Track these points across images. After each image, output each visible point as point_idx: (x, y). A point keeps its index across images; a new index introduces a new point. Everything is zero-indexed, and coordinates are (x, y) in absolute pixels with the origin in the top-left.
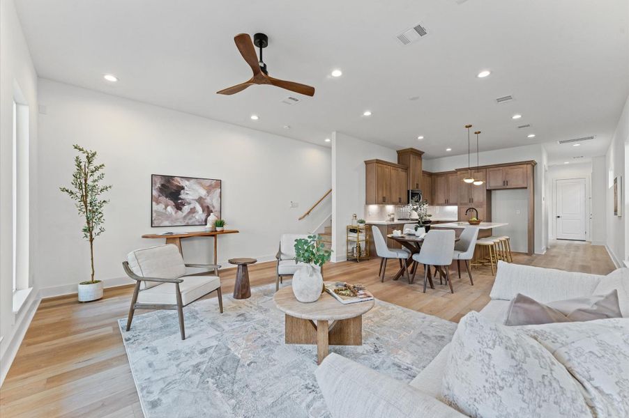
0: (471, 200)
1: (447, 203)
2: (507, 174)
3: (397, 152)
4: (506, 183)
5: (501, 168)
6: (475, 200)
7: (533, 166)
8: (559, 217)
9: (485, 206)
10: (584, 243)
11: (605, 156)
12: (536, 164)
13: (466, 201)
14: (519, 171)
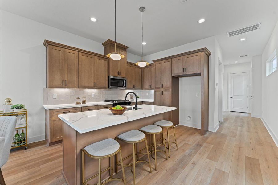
0: (162, 85)
1: (150, 88)
2: (186, 62)
3: (103, 44)
4: (185, 70)
5: (182, 57)
6: (164, 85)
7: (208, 56)
8: (231, 97)
9: (171, 90)
10: (246, 115)
11: (261, 55)
12: (210, 54)
13: (159, 86)
14: (195, 58)
